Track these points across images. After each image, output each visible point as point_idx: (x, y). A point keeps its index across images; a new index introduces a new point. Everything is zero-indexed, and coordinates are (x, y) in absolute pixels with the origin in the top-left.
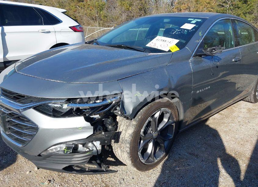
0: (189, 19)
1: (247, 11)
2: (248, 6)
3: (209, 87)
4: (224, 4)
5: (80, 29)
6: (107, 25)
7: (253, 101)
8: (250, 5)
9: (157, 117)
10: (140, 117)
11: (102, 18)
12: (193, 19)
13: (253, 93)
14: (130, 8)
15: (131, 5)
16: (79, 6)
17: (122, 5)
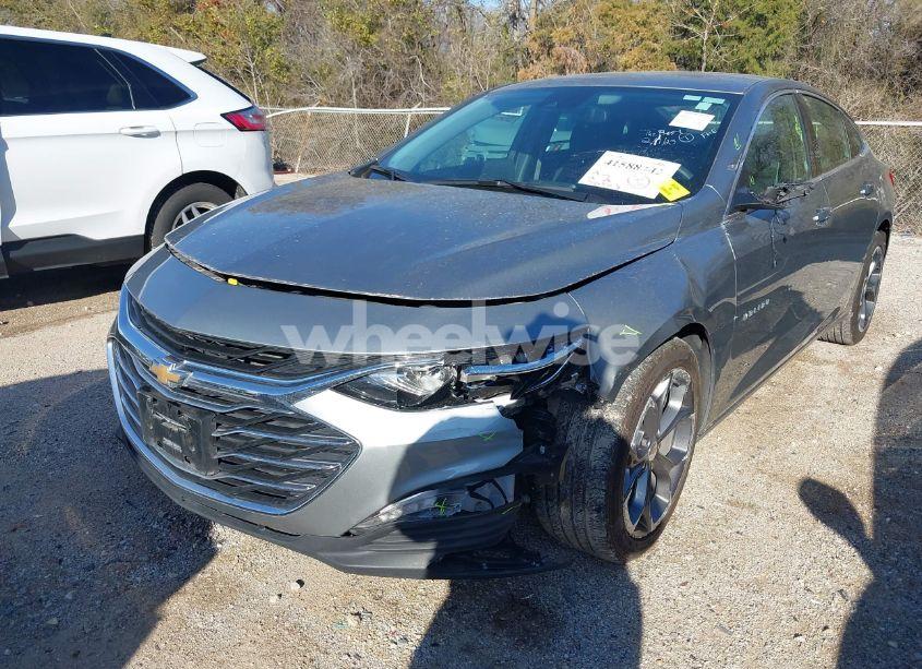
0: (687, 97)
1: (769, 51)
2: (767, 35)
3: (767, 302)
4: (692, 28)
5: (255, 122)
6: (290, 96)
7: (848, 340)
8: (776, 33)
9: (661, 397)
10: (629, 398)
11: (271, 72)
12: (698, 98)
13: (851, 315)
14: (374, 38)
15: (374, 27)
16: (175, 27)
17: (343, 26)
